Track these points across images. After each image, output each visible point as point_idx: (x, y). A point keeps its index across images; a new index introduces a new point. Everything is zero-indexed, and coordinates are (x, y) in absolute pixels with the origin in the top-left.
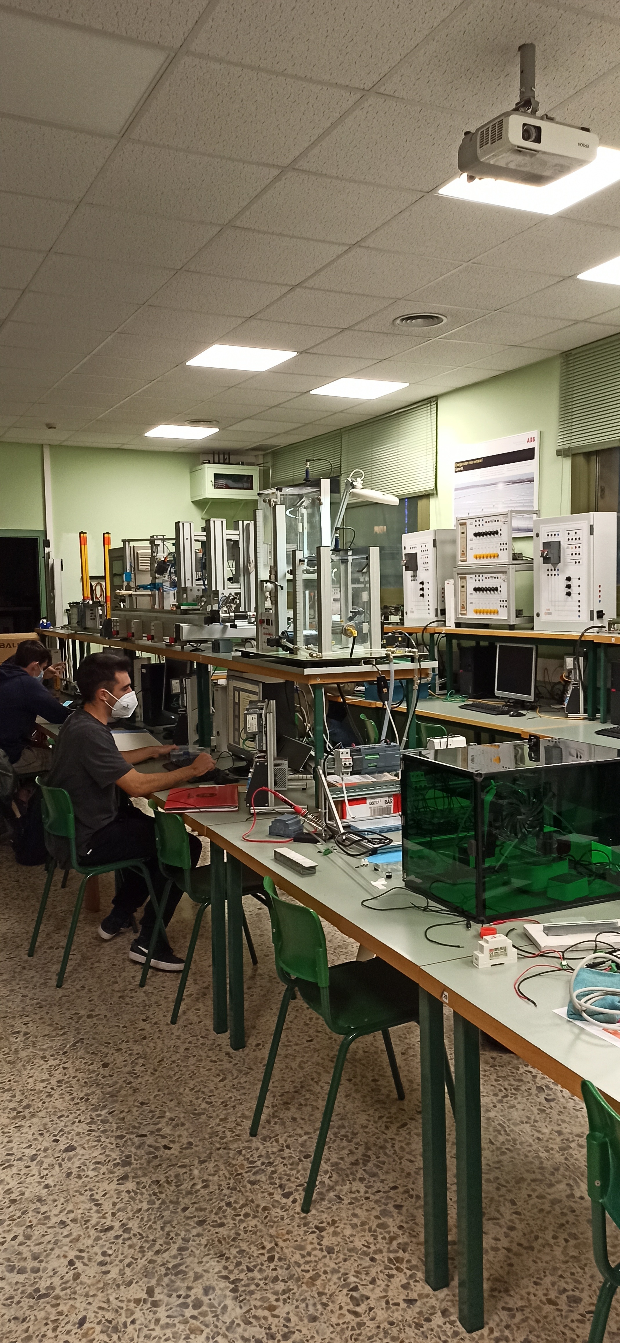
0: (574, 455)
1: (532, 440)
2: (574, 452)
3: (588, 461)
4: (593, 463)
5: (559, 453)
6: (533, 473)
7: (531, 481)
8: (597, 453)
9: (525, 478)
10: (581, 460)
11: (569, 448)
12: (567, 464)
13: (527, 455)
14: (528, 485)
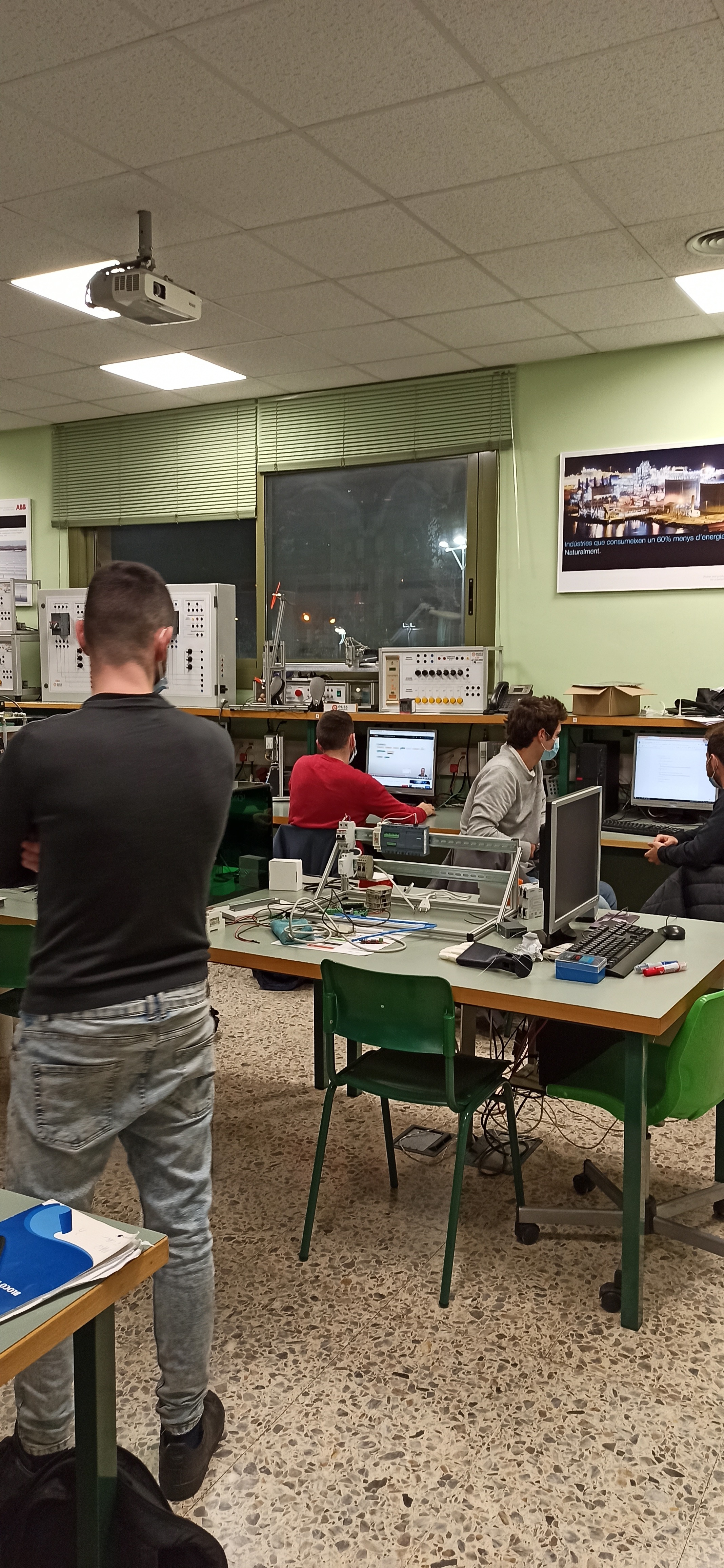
0: (71, 529)
1: (23, 507)
2: (71, 525)
3: (86, 536)
4: (90, 539)
5: (54, 524)
6: (25, 542)
7: (24, 549)
8: (94, 528)
9: (15, 545)
10: (80, 535)
11: (66, 521)
12: (64, 536)
13: (18, 522)
14: (18, 553)
